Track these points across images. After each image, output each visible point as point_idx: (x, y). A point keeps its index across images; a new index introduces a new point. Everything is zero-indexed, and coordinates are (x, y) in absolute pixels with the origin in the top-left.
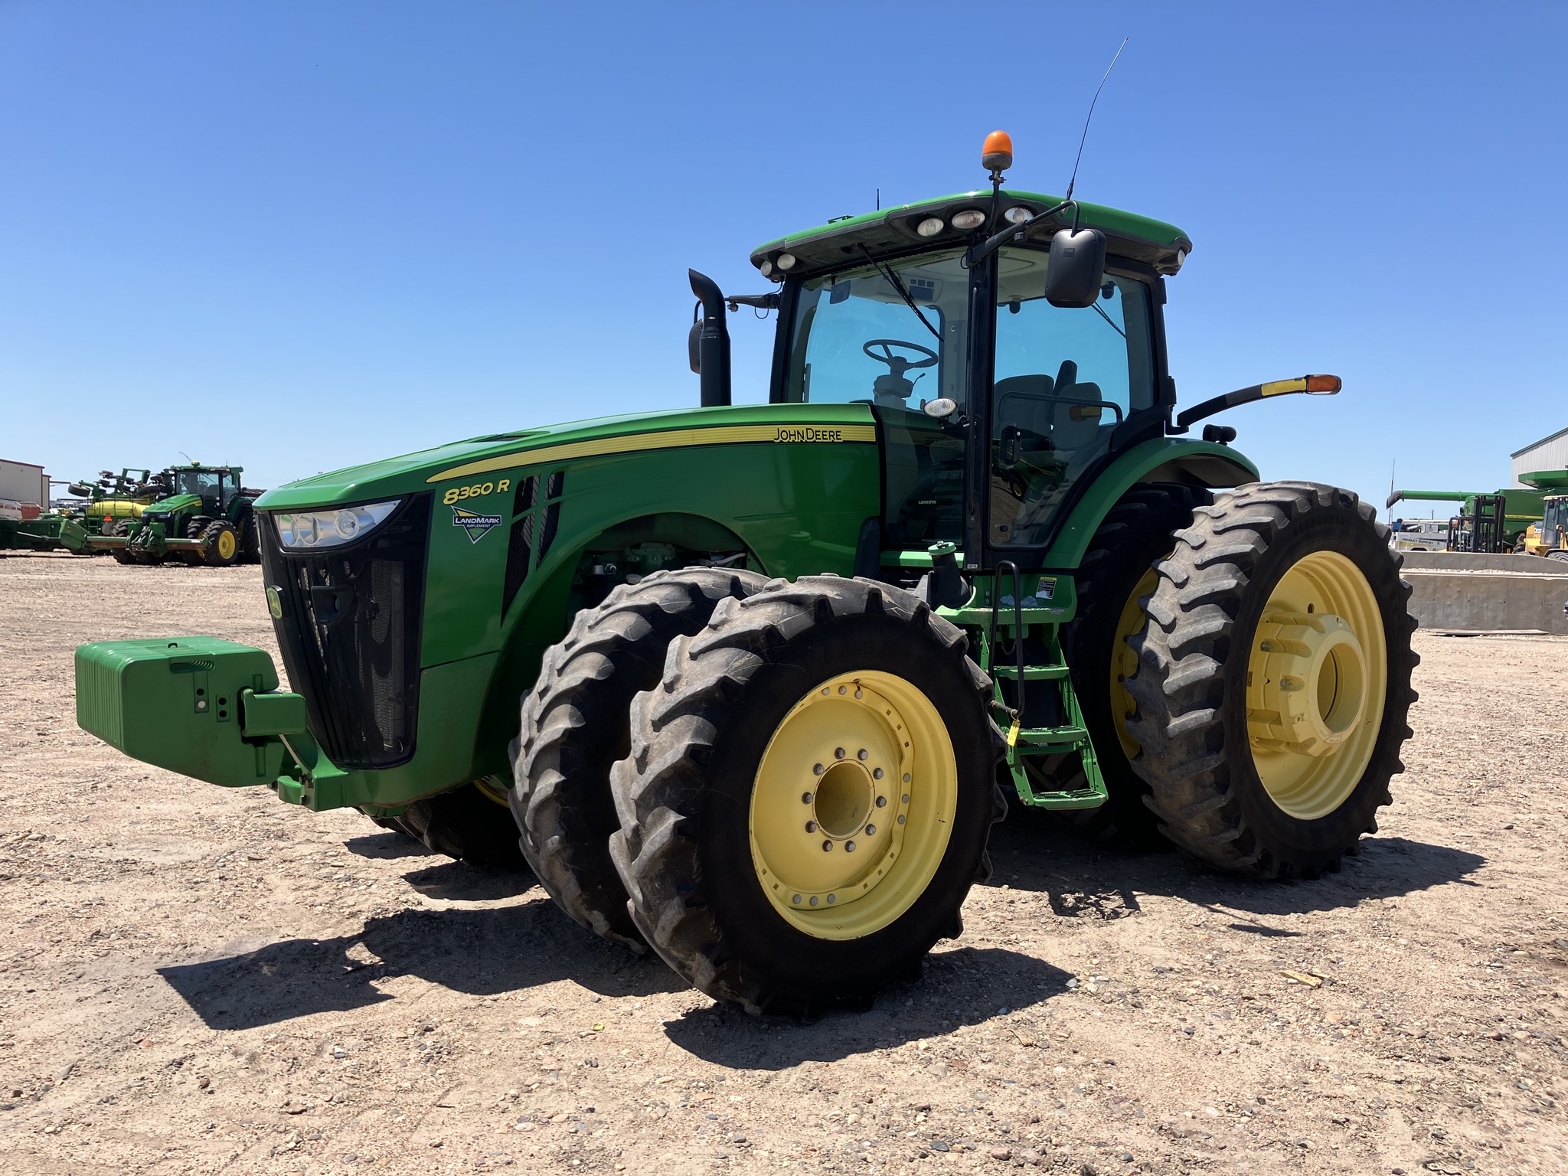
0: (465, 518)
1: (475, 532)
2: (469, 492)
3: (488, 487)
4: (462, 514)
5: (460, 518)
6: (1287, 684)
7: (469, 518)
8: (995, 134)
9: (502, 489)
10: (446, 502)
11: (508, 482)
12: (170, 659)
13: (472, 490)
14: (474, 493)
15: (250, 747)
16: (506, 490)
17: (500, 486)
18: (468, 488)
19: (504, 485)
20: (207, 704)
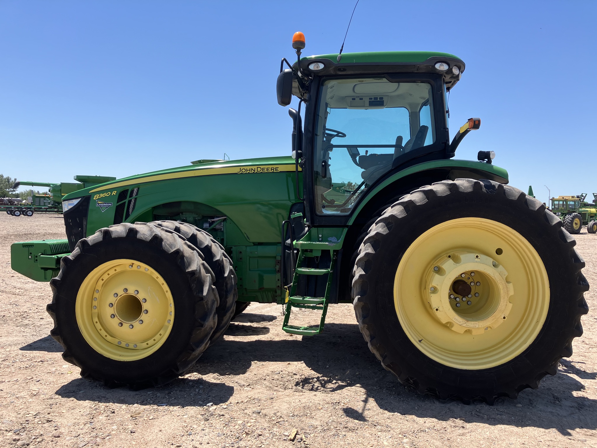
0: (100, 204)
1: (103, 208)
2: (102, 195)
3: (109, 194)
4: (99, 202)
5: (98, 204)
6: (435, 290)
7: (101, 204)
8: (297, 33)
9: (114, 194)
10: (94, 199)
11: (116, 192)
12: (23, 244)
13: (103, 195)
14: (104, 196)
15: (43, 271)
16: (115, 194)
17: (113, 193)
18: (102, 194)
19: (114, 193)
20: (31, 257)
